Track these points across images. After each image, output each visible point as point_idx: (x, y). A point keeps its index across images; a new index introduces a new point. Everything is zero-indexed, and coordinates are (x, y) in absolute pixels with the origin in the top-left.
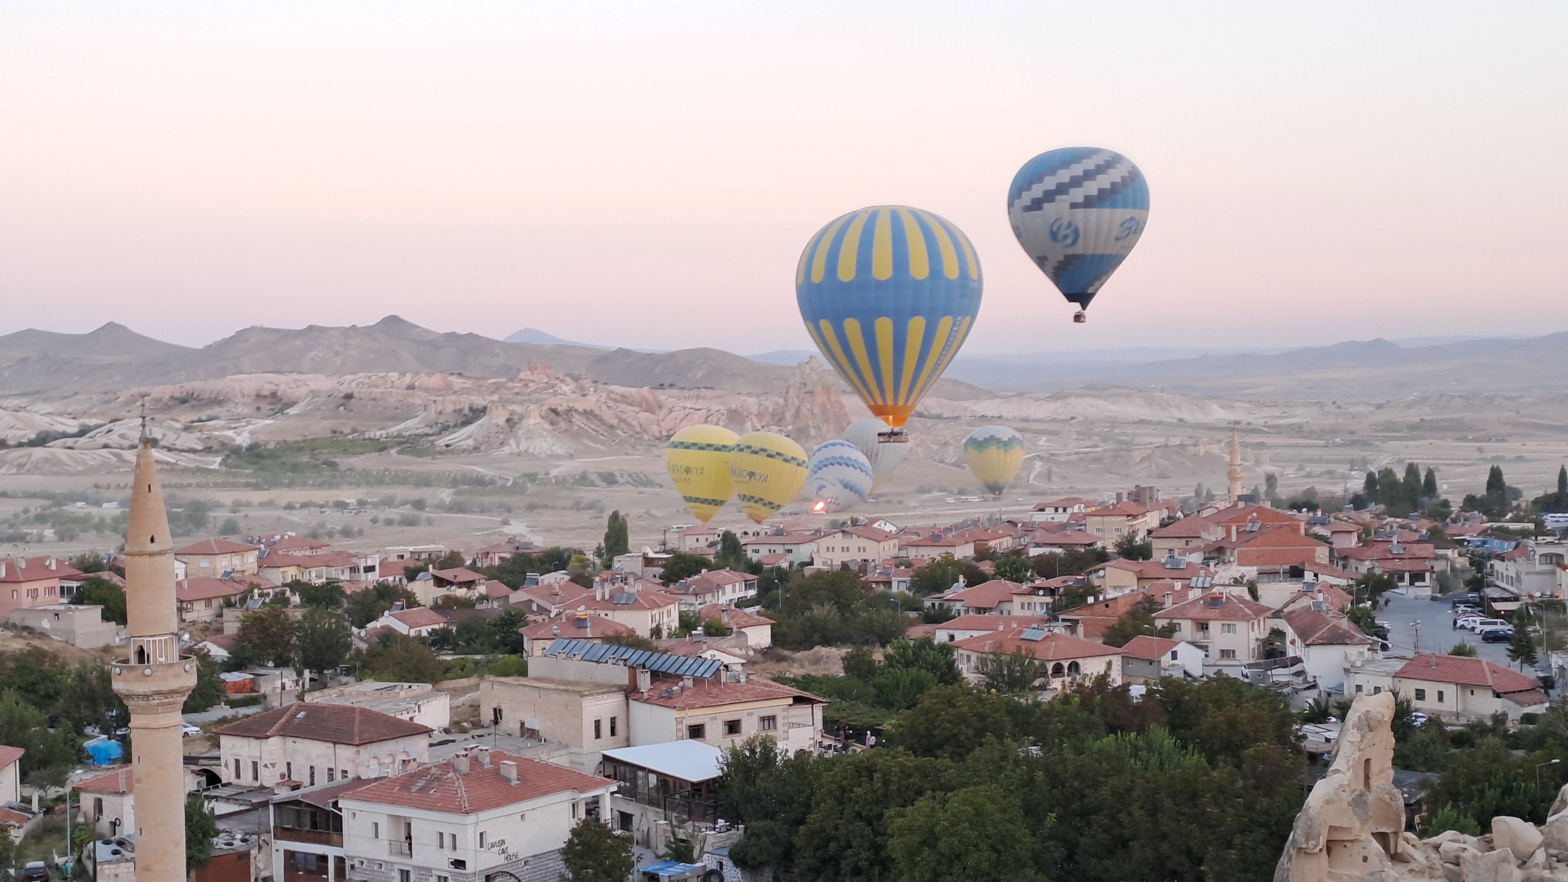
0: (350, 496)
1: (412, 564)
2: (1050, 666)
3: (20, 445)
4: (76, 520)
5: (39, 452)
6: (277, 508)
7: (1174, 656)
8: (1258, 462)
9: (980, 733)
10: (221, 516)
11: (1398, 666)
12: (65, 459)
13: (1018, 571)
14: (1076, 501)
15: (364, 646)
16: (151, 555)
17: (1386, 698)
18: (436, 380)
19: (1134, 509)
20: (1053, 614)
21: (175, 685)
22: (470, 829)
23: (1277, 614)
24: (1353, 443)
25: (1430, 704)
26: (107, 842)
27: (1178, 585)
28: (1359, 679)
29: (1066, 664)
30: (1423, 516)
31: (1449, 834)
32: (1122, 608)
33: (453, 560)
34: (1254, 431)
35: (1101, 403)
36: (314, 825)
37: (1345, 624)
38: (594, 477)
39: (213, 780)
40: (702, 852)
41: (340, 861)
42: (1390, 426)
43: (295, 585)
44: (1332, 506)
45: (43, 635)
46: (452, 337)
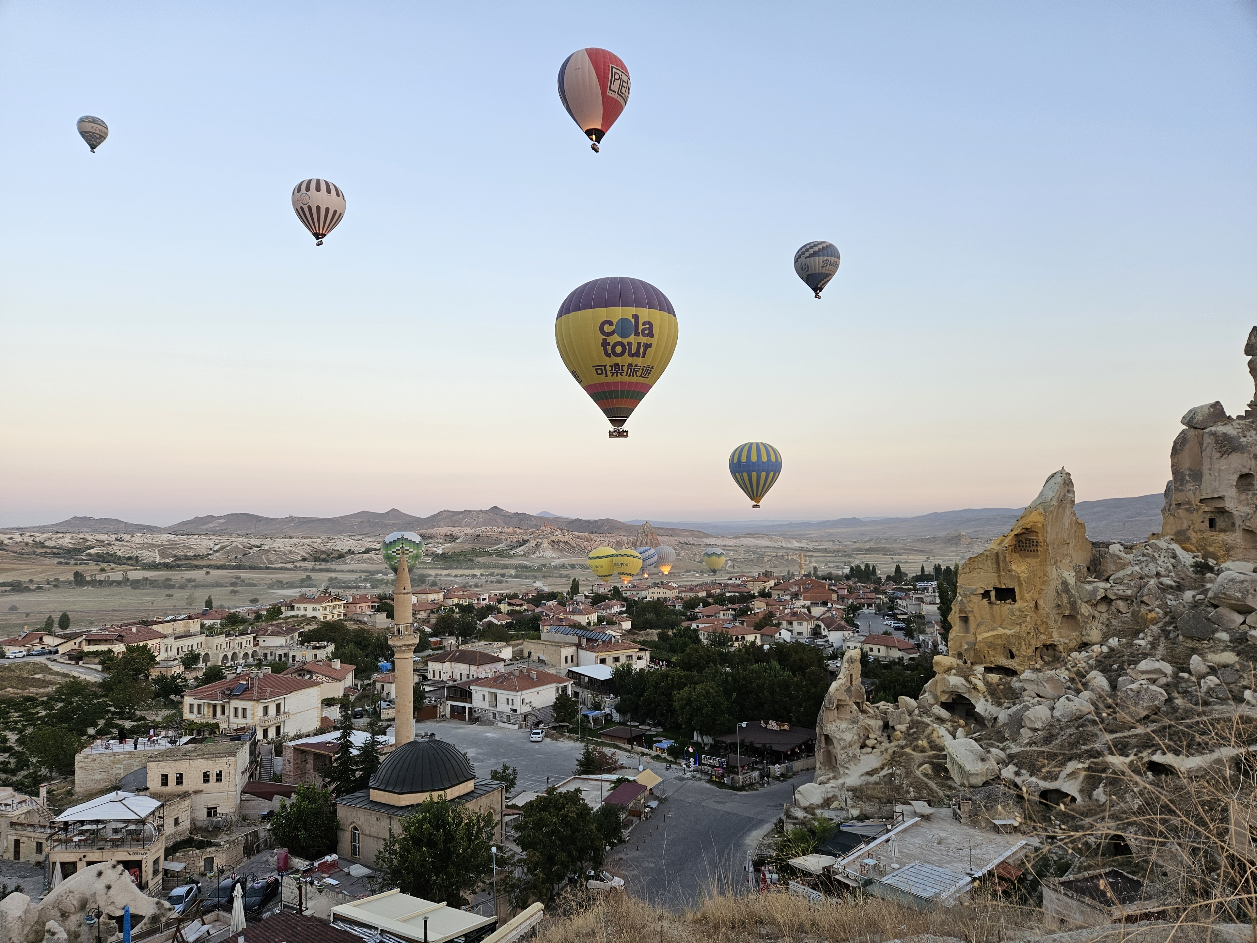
0: (478, 572)
1: (499, 598)
2: (734, 638)
3: (359, 553)
4: (378, 581)
5: (366, 556)
6: (451, 576)
7: (780, 634)
8: (810, 562)
9: (708, 662)
10: (432, 579)
11: (863, 639)
12: (375, 558)
13: (722, 602)
14: (745, 576)
15: (482, 628)
16: (404, 594)
17: (858, 651)
18: (510, 530)
19: (765, 579)
20: (735, 618)
21: (411, 642)
22: (519, 697)
23: (818, 619)
24: (845, 556)
25: (875, 653)
26: (385, 701)
27: (781, 608)
28: (849, 644)
29: (740, 637)
30: (871, 583)
31: (883, 703)
32: (761, 616)
33: (515, 596)
34: (809, 551)
35: (752, 540)
36: (461, 695)
37: (843, 623)
38: (567, 566)
39: (425, 678)
40: (604, 707)
41: (470, 709)
42: (859, 550)
43: (457, 605)
44: (838, 578)
45: (365, 623)
46: (516, 514)
